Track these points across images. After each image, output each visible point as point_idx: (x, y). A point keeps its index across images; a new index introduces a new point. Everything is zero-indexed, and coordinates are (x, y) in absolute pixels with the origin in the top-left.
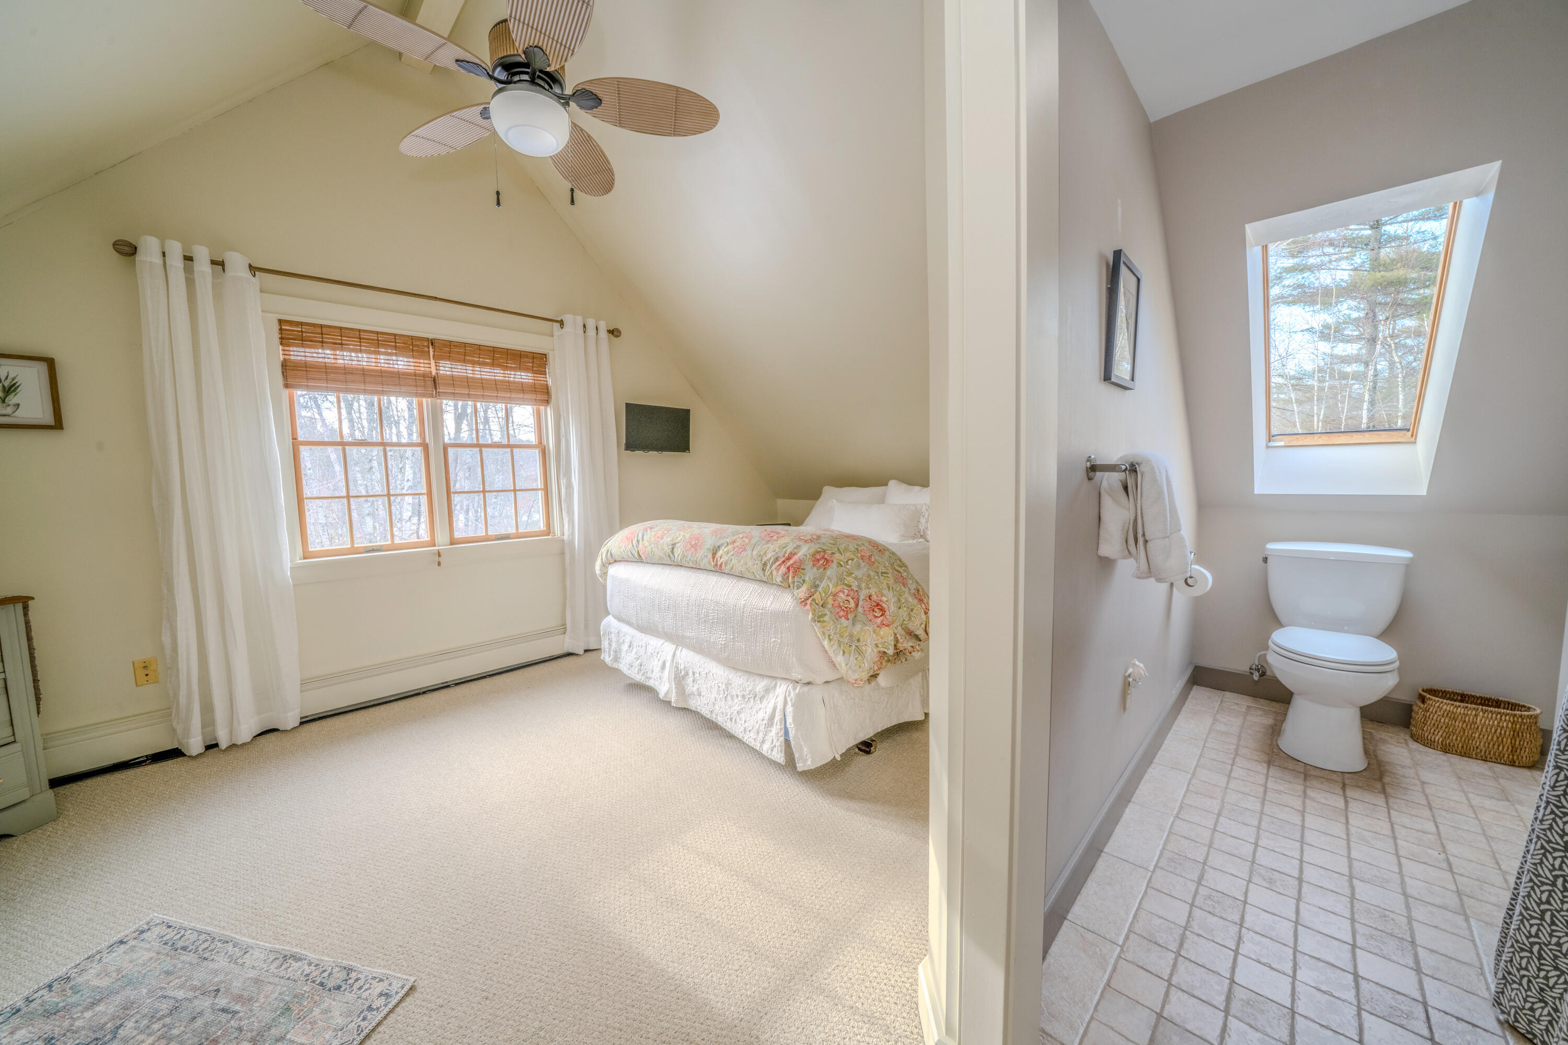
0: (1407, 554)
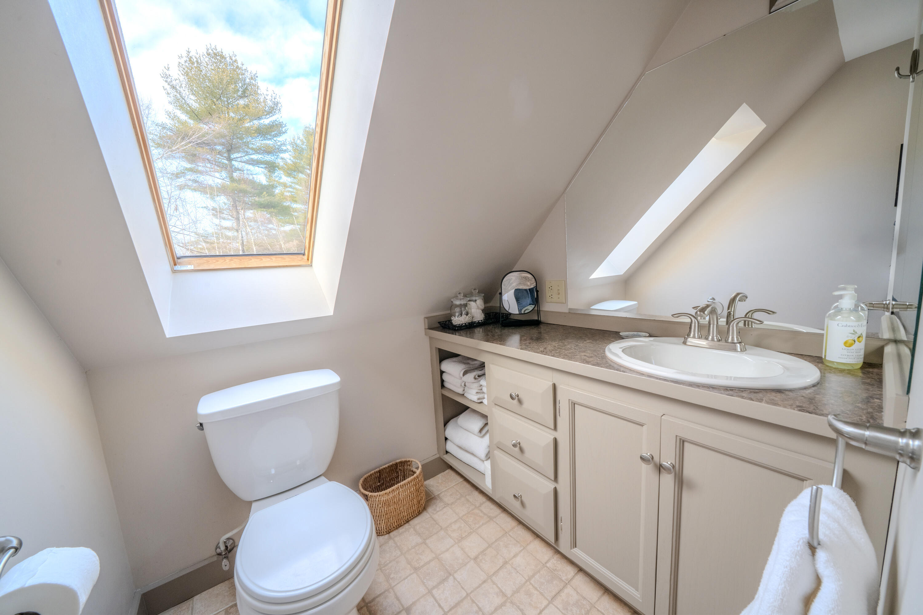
0: (330, 378)
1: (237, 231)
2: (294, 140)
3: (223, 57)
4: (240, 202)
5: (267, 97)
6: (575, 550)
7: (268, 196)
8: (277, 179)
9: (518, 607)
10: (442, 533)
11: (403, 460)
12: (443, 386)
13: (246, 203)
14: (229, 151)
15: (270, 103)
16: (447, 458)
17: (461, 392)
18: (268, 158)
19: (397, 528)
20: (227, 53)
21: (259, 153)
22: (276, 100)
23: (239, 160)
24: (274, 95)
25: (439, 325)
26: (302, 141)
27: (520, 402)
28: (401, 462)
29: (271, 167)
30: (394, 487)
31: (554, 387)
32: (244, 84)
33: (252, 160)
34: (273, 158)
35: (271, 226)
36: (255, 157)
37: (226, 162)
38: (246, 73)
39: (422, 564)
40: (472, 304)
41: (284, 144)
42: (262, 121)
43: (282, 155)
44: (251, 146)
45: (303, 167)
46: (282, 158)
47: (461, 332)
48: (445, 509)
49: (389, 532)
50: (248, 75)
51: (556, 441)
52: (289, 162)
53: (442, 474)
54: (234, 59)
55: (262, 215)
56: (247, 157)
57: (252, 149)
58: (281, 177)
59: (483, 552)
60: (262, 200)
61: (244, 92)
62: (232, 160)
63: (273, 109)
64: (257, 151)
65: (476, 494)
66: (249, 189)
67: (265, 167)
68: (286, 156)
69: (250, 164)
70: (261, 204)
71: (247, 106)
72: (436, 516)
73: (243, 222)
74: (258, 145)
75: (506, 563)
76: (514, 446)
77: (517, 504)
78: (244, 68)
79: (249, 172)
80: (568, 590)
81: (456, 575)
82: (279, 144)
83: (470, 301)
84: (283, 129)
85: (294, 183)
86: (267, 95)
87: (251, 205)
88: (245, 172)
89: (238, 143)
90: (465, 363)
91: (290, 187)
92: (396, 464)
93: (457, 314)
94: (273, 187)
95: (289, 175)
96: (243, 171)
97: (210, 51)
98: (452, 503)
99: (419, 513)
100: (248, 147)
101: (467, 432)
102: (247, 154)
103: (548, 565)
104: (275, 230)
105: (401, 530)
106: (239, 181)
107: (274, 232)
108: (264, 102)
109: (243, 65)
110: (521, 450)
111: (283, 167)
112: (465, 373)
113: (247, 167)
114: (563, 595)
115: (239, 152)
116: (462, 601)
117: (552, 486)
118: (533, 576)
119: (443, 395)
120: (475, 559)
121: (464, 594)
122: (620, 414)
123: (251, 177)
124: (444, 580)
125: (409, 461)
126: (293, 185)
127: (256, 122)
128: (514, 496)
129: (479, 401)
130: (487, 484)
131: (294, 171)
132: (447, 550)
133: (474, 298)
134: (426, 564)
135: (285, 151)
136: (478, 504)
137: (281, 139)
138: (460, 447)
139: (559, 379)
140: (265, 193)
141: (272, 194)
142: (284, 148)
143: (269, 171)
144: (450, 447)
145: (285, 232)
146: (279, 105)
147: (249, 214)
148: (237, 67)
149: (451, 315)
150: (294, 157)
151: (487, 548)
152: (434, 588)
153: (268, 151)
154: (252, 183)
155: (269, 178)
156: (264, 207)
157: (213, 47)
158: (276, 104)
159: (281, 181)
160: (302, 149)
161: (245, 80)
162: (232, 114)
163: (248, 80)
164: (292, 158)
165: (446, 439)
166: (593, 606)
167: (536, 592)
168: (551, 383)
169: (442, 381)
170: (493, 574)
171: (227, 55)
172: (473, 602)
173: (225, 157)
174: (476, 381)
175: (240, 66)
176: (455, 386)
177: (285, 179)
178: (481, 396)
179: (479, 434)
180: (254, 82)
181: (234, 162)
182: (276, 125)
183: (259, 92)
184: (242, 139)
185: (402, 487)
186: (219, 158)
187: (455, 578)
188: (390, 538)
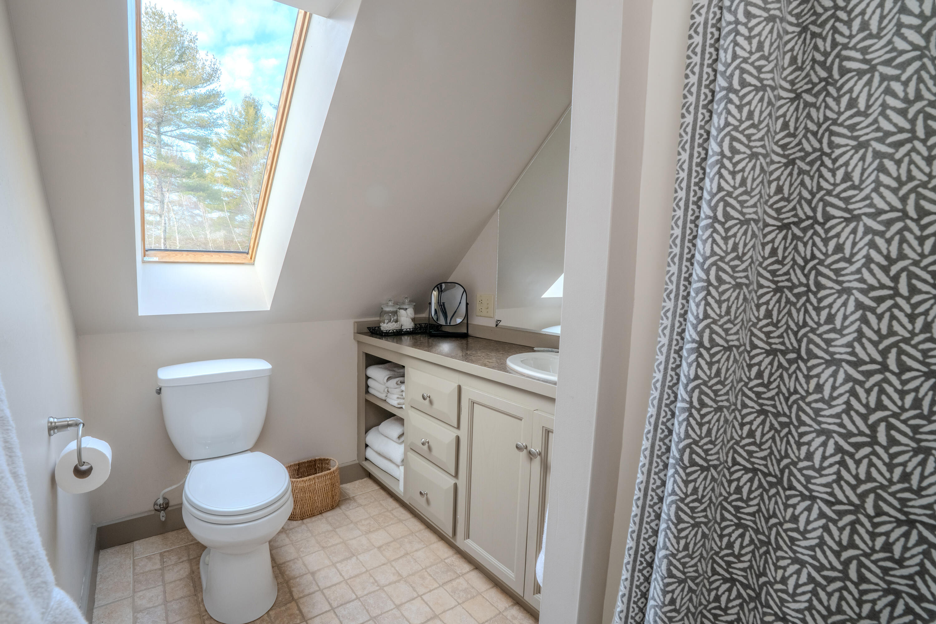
0: (262, 365)
1: (161, 216)
2: (231, 111)
3: (162, 17)
4: (166, 182)
5: (206, 63)
6: (468, 541)
7: (198, 177)
8: (208, 157)
9: (411, 585)
10: (352, 526)
11: (322, 457)
12: (367, 392)
13: (173, 185)
14: (159, 124)
15: (208, 69)
16: (366, 465)
17: (384, 398)
18: (201, 133)
19: (310, 517)
20: (167, 12)
21: (191, 127)
22: (216, 66)
23: (169, 134)
24: (214, 60)
25: (367, 330)
26: (240, 113)
27: (431, 402)
28: (320, 460)
29: (204, 143)
30: (311, 477)
31: (459, 388)
32: (182, 47)
33: (184, 135)
34: (206, 133)
35: (197, 212)
36: (188, 131)
37: (154, 136)
38: (185, 36)
39: (329, 545)
40: (402, 312)
41: (220, 118)
42: (198, 91)
43: (216, 130)
44: (184, 119)
45: (239, 145)
46: (216, 134)
47: (389, 338)
48: (358, 509)
49: (302, 519)
50: (187, 38)
51: (458, 439)
52: (224, 137)
53: (360, 481)
54: (173, 18)
55: (189, 198)
56: (178, 132)
57: (185, 122)
58: (212, 155)
59: (388, 544)
60: (189, 181)
61: (181, 56)
62: (162, 134)
63: (212, 77)
64: (189, 125)
65: (390, 500)
66: (177, 168)
67: (197, 144)
68: (221, 131)
69: (181, 139)
70: (190, 186)
71: (183, 73)
72: (348, 513)
73: (168, 206)
74: (191, 117)
75: (407, 554)
76: (423, 444)
77: (423, 500)
78: (184, 29)
79: (179, 149)
80: (461, 580)
81: (359, 556)
82: (215, 117)
83: (400, 309)
84: (221, 100)
85: (228, 162)
86: (206, 60)
87: (178, 187)
88: (175, 148)
89: (170, 114)
90: (390, 370)
91: (223, 166)
92: (315, 461)
93: (386, 321)
94: (204, 167)
95: (222, 153)
96: (172, 146)
97: (149, 10)
98: (365, 505)
99: (333, 508)
100: (181, 119)
101: (386, 439)
102: (179, 127)
103: (446, 561)
104: (201, 216)
105: (314, 519)
106: (166, 159)
107: (199, 219)
108: (203, 68)
109: (183, 25)
110: (430, 448)
111: (216, 143)
112: (389, 379)
113: (177, 142)
114: (455, 583)
115: (170, 125)
116: (361, 574)
117: (452, 481)
118: (430, 566)
119: (367, 401)
120: (379, 548)
121: (364, 570)
122: (502, 409)
123: (179, 154)
124: (347, 559)
125: (327, 459)
126: (226, 165)
127: (191, 91)
128: (421, 493)
129: (399, 406)
130: (400, 489)
131: (229, 148)
132: (355, 538)
133: (405, 307)
134: (333, 545)
135: (220, 126)
136: (390, 509)
137: (218, 111)
138: (379, 454)
139: (464, 381)
140: (194, 173)
141: (202, 176)
142: (220, 122)
143: (201, 148)
144: (370, 454)
145: (212, 219)
146: (219, 72)
147: (174, 196)
148: (177, 28)
149: (380, 322)
150: (230, 132)
151: (392, 542)
152: (338, 562)
153: (202, 125)
154: (182, 162)
155: (200, 155)
156: (192, 190)
157: (153, 5)
158: (215, 71)
159: (213, 159)
160: (240, 122)
161: (183, 43)
162: (166, 82)
163: (186, 43)
164: (227, 134)
165: (367, 446)
166: (479, 594)
167: (429, 578)
168: (456, 385)
169: (367, 387)
170: (393, 561)
171: (167, 15)
172: (371, 576)
173: (154, 130)
174: (397, 386)
175: (179, 26)
176: (379, 392)
177: (218, 157)
178: (401, 401)
179: (397, 440)
180: (193, 45)
181: (163, 137)
182: (214, 94)
183: (198, 56)
184: (174, 110)
185: (318, 478)
186: (148, 131)
187: (357, 558)
188: (303, 523)
